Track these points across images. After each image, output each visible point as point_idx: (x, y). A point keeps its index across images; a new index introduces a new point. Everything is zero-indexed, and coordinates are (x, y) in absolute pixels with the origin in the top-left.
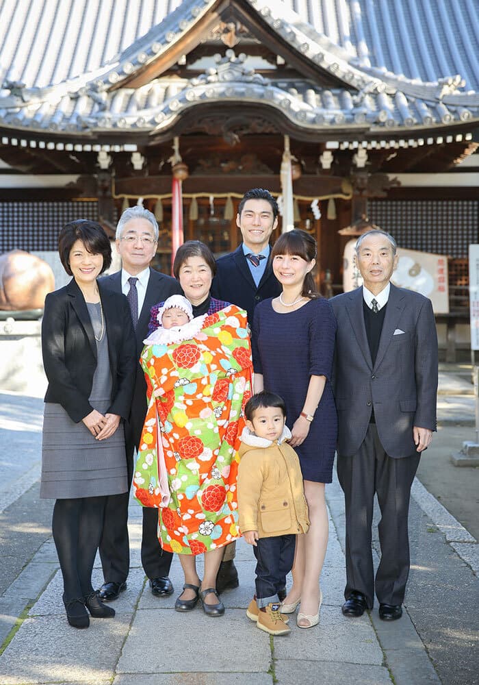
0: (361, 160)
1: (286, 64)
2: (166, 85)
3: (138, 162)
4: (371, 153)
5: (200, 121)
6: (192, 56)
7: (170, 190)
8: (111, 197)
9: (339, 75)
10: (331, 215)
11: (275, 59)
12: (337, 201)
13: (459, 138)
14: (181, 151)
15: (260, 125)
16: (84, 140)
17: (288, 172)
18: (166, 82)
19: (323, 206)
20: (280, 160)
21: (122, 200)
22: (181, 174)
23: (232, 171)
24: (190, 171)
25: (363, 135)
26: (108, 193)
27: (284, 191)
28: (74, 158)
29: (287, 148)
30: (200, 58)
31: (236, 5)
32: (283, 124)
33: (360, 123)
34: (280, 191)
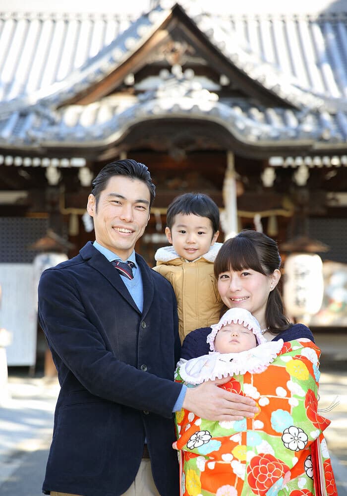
0: (302, 177)
1: (230, 83)
2: (114, 103)
3: (86, 177)
4: (314, 171)
6: (140, 75)
8: (59, 212)
9: (283, 95)
11: (219, 80)
12: (279, 218)
15: (206, 141)
17: (231, 189)
18: (113, 100)
19: (265, 221)
20: (224, 177)
21: (71, 214)
26: (57, 208)
27: (228, 208)
28: (24, 173)
29: (231, 165)
31: (182, 27)
33: (304, 141)
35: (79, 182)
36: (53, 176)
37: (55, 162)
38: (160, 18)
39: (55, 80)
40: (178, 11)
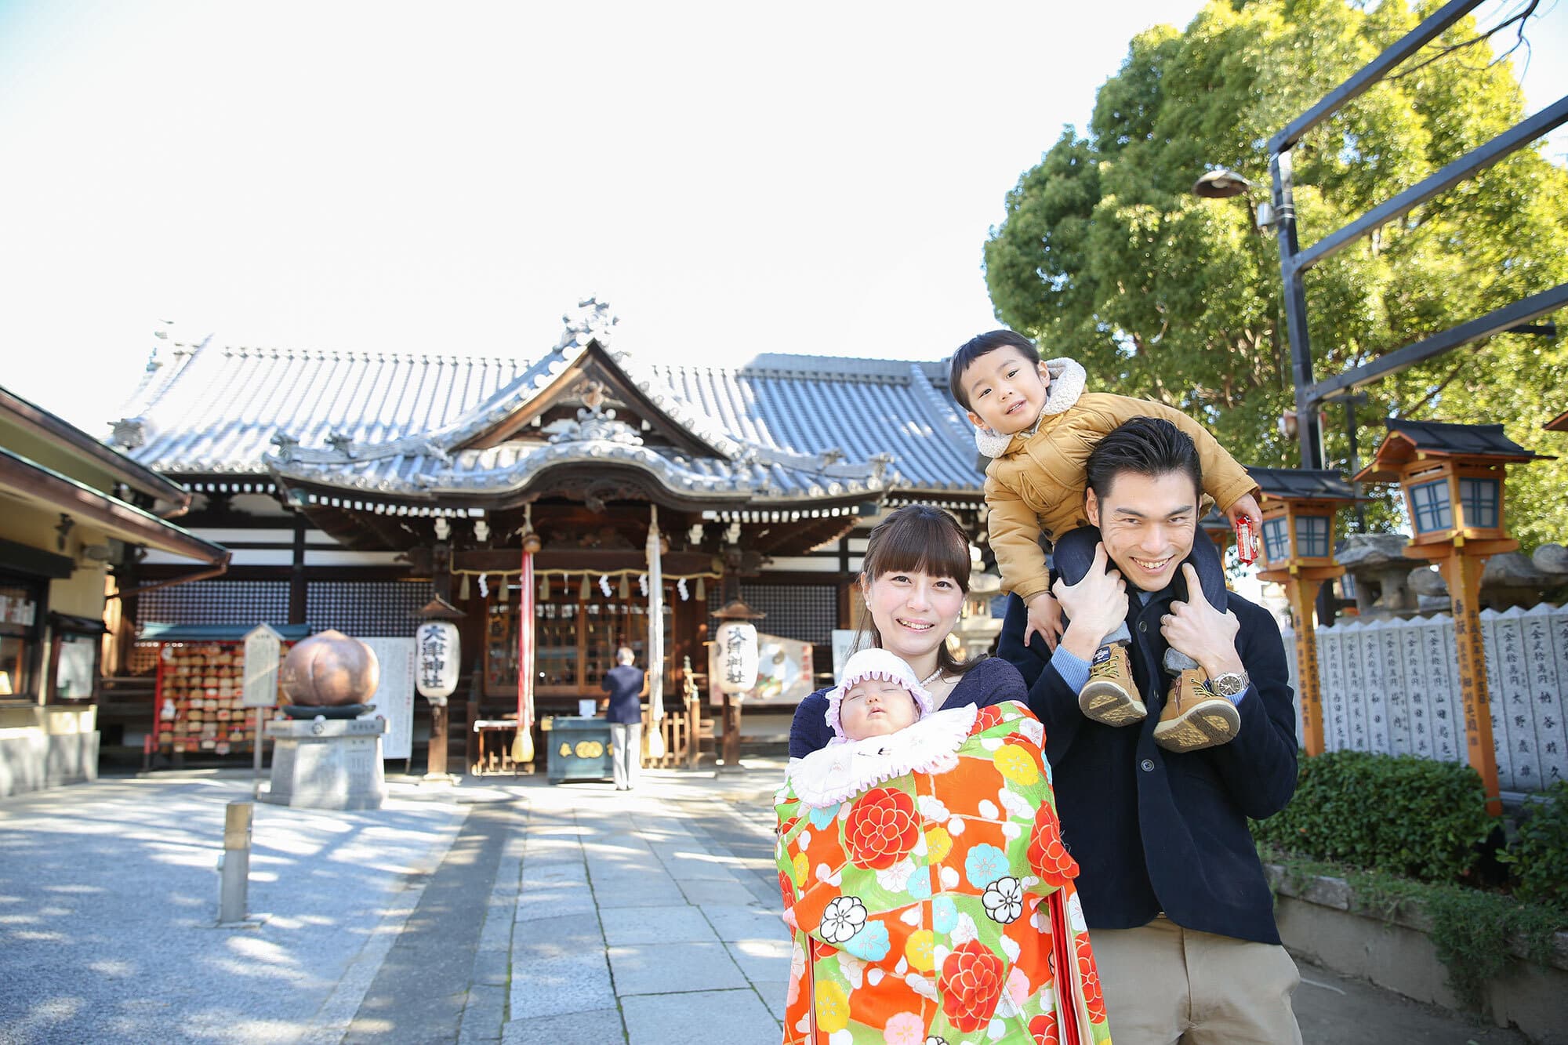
0: (733, 535)
1: (652, 429)
2: (517, 448)
3: (482, 532)
4: (746, 528)
5: (559, 484)
6: (548, 417)
7: (519, 565)
8: (448, 572)
9: (712, 443)
10: (700, 596)
11: (640, 425)
12: (707, 580)
13: (846, 512)
14: (533, 521)
15: (628, 490)
16: (421, 503)
17: (655, 547)
18: (515, 445)
19: (691, 585)
20: (646, 533)
21: (462, 575)
22: (533, 546)
23: (589, 546)
24: (543, 543)
25: (743, 504)
26: (445, 568)
27: (651, 568)
28: (405, 527)
29: (654, 520)
30: (555, 420)
31: (599, 365)
32: (654, 489)
33: (743, 492)
34: (646, 568)
35: (475, 536)
36: (442, 530)
37: (449, 512)
38: (573, 354)
39: (442, 426)
40: (595, 348)
